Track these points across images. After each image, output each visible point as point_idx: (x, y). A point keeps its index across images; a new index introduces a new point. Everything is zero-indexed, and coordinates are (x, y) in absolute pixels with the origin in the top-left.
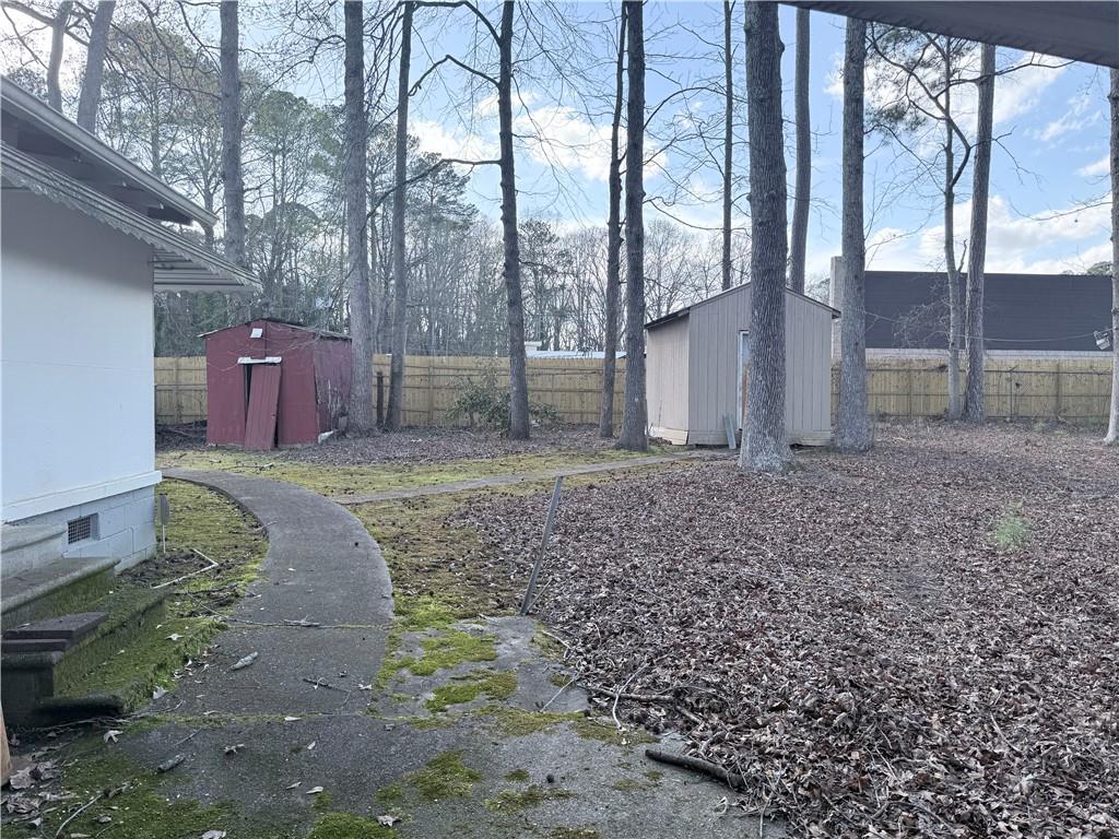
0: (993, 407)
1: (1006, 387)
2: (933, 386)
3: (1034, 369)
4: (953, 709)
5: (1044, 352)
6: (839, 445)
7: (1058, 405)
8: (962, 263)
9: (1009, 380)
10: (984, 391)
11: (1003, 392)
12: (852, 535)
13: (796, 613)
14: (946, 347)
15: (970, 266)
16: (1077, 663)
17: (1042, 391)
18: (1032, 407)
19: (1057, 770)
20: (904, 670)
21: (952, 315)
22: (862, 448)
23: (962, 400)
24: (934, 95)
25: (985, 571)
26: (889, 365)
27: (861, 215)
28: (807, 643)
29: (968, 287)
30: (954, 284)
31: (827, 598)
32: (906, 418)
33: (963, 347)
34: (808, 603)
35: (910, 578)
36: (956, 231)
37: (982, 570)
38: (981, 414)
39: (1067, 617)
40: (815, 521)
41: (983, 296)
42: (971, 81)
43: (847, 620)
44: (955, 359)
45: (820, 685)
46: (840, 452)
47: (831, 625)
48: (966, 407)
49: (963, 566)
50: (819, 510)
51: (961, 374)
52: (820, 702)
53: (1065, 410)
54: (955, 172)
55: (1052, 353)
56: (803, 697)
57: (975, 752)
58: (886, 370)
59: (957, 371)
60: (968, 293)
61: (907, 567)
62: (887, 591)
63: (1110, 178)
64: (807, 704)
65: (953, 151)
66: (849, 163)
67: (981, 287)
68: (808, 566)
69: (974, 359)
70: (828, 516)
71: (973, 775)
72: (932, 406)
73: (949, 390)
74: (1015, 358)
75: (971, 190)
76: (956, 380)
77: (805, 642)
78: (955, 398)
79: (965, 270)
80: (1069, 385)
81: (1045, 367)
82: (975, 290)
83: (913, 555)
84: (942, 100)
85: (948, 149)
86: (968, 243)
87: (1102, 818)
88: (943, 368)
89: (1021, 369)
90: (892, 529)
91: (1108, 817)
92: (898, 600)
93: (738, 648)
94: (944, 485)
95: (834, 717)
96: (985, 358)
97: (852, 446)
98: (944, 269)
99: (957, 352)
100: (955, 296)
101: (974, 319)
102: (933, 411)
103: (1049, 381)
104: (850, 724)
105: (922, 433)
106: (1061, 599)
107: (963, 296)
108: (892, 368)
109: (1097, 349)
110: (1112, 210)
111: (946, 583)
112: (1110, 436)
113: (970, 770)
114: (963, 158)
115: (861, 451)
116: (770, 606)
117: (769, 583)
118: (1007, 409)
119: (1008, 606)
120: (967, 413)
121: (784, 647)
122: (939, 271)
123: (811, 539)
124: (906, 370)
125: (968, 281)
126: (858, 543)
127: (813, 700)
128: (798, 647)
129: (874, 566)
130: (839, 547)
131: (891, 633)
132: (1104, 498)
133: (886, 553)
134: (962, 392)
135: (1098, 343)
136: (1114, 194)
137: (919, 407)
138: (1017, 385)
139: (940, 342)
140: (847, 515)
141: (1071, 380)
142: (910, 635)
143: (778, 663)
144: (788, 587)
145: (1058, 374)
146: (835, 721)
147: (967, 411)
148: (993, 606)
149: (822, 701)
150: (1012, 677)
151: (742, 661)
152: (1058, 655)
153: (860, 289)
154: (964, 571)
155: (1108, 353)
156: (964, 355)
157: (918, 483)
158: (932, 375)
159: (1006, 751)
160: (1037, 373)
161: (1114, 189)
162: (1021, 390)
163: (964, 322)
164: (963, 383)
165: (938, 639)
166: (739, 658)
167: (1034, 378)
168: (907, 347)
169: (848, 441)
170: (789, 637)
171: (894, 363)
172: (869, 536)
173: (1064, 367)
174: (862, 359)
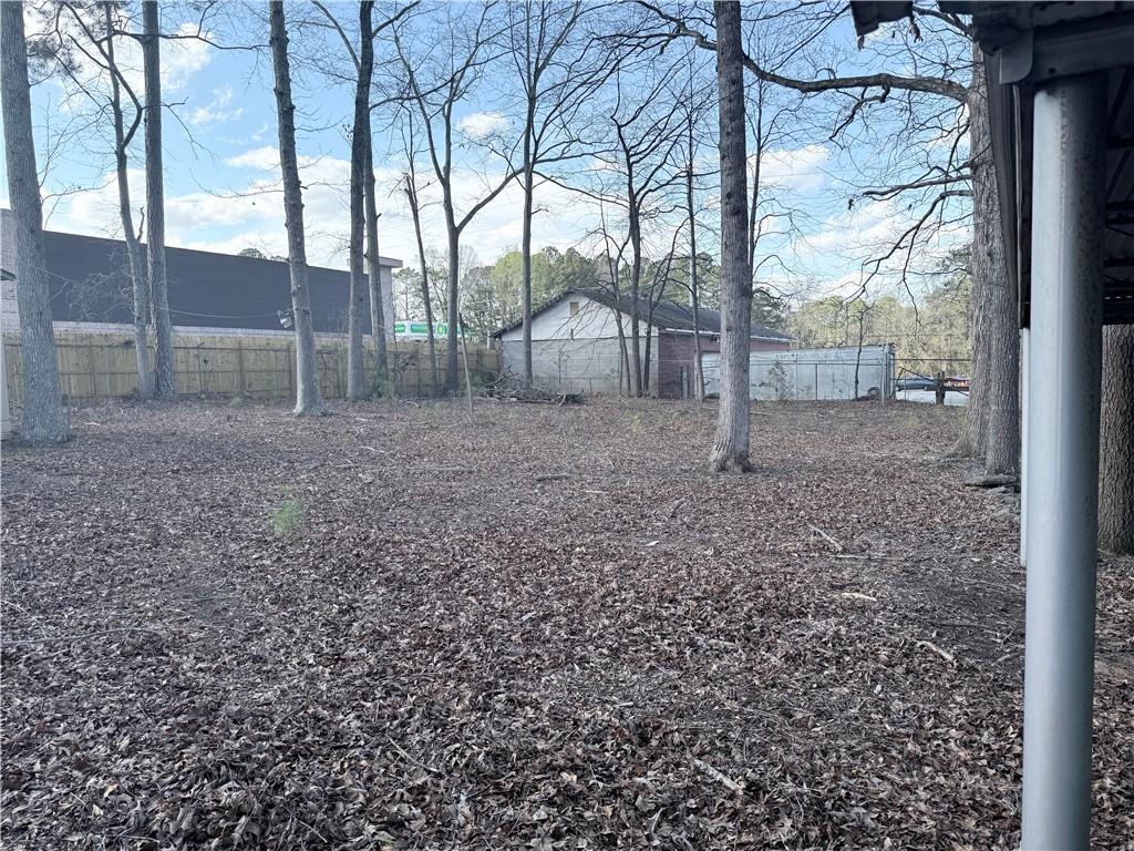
0: (183, 384)
1: (194, 364)
2: (118, 364)
3: (219, 346)
4: (345, 747)
5: (223, 330)
6: (28, 437)
7: (243, 383)
8: (141, 232)
9: (197, 356)
10: (174, 368)
11: (191, 369)
12: (96, 550)
13: (80, 683)
14: (132, 322)
15: (149, 236)
16: (406, 640)
17: (228, 367)
18: (222, 384)
19: (478, 776)
20: (263, 716)
21: (135, 288)
22: (59, 438)
23: (153, 378)
24: (97, 40)
25: (269, 562)
26: (66, 340)
27: (32, 156)
28: (125, 724)
29: (149, 258)
30: (135, 254)
31: (114, 647)
32: (93, 399)
33: (149, 321)
34: (90, 663)
35: (196, 590)
36: (131, 197)
37: (264, 562)
38: (174, 392)
39: (368, 593)
40: (39, 542)
41: (165, 270)
42: (133, 36)
43: (154, 671)
44: (142, 335)
45: (184, 787)
46: (31, 446)
47: (137, 685)
48: (158, 385)
49: (243, 561)
50: (42, 526)
51: (149, 351)
52: (201, 813)
53: (249, 386)
54: (126, 132)
55: (230, 330)
56: (173, 818)
57: (402, 795)
58: (62, 346)
59: (145, 348)
60: (149, 265)
61: (184, 577)
62: (179, 615)
63: (280, 167)
64: (184, 826)
65: (121, 106)
66: (10, 86)
67: (163, 259)
68: (60, 607)
69: (162, 334)
70: (53, 532)
71: (415, 825)
72: (119, 386)
73: (138, 367)
74: (201, 335)
75: (143, 156)
76: (145, 356)
77: (119, 725)
78: (145, 376)
79: (144, 240)
80: (251, 361)
81: (229, 344)
82: (156, 263)
83: (183, 560)
84: (105, 45)
85: (116, 104)
86: (145, 211)
87: (543, 813)
88: (128, 344)
89: (207, 345)
90: (142, 533)
91: (547, 809)
92: (199, 622)
93: (20, 773)
94: (173, 472)
95: (231, 829)
96: (172, 334)
97: (47, 438)
98: (121, 236)
99: (143, 327)
100: (135, 267)
101: (159, 294)
102: (120, 391)
103: (233, 357)
104: (256, 831)
105: (116, 415)
106: (353, 575)
107: (145, 266)
108: (70, 343)
109: (281, 327)
110: (285, 198)
111: (238, 587)
112: (299, 408)
113: (408, 820)
114: (134, 118)
115: (60, 443)
116: (37, 685)
117: (19, 649)
118: (197, 385)
119: (312, 597)
120: (159, 391)
121: (91, 744)
122: (116, 238)
123: (46, 567)
124: (85, 346)
125: (149, 252)
126: (111, 560)
127: (190, 816)
128: (111, 736)
129: (146, 586)
130: (90, 570)
131: (218, 671)
132: (322, 465)
133: (151, 566)
134: (152, 370)
135: (282, 321)
136: (285, 183)
137: (105, 386)
138: (205, 361)
139: (123, 316)
140: (79, 526)
141: (251, 357)
142: (238, 664)
143: (96, 772)
144: (50, 647)
145: (239, 350)
146: (236, 835)
147: (159, 389)
148: (299, 601)
149: (202, 812)
150: (367, 679)
151: (35, 794)
152: (385, 638)
153: (38, 247)
154: (249, 567)
155: (291, 333)
156: (151, 331)
157: (145, 473)
158: (116, 351)
159: (427, 778)
160: (221, 349)
161: (285, 179)
162: (208, 367)
163: (147, 294)
164: (152, 360)
165: (271, 659)
166: (28, 790)
167: (219, 355)
168: (85, 320)
169: (40, 431)
170: (91, 725)
171: (71, 338)
172: (119, 548)
173: (245, 343)
174: (49, 331)
